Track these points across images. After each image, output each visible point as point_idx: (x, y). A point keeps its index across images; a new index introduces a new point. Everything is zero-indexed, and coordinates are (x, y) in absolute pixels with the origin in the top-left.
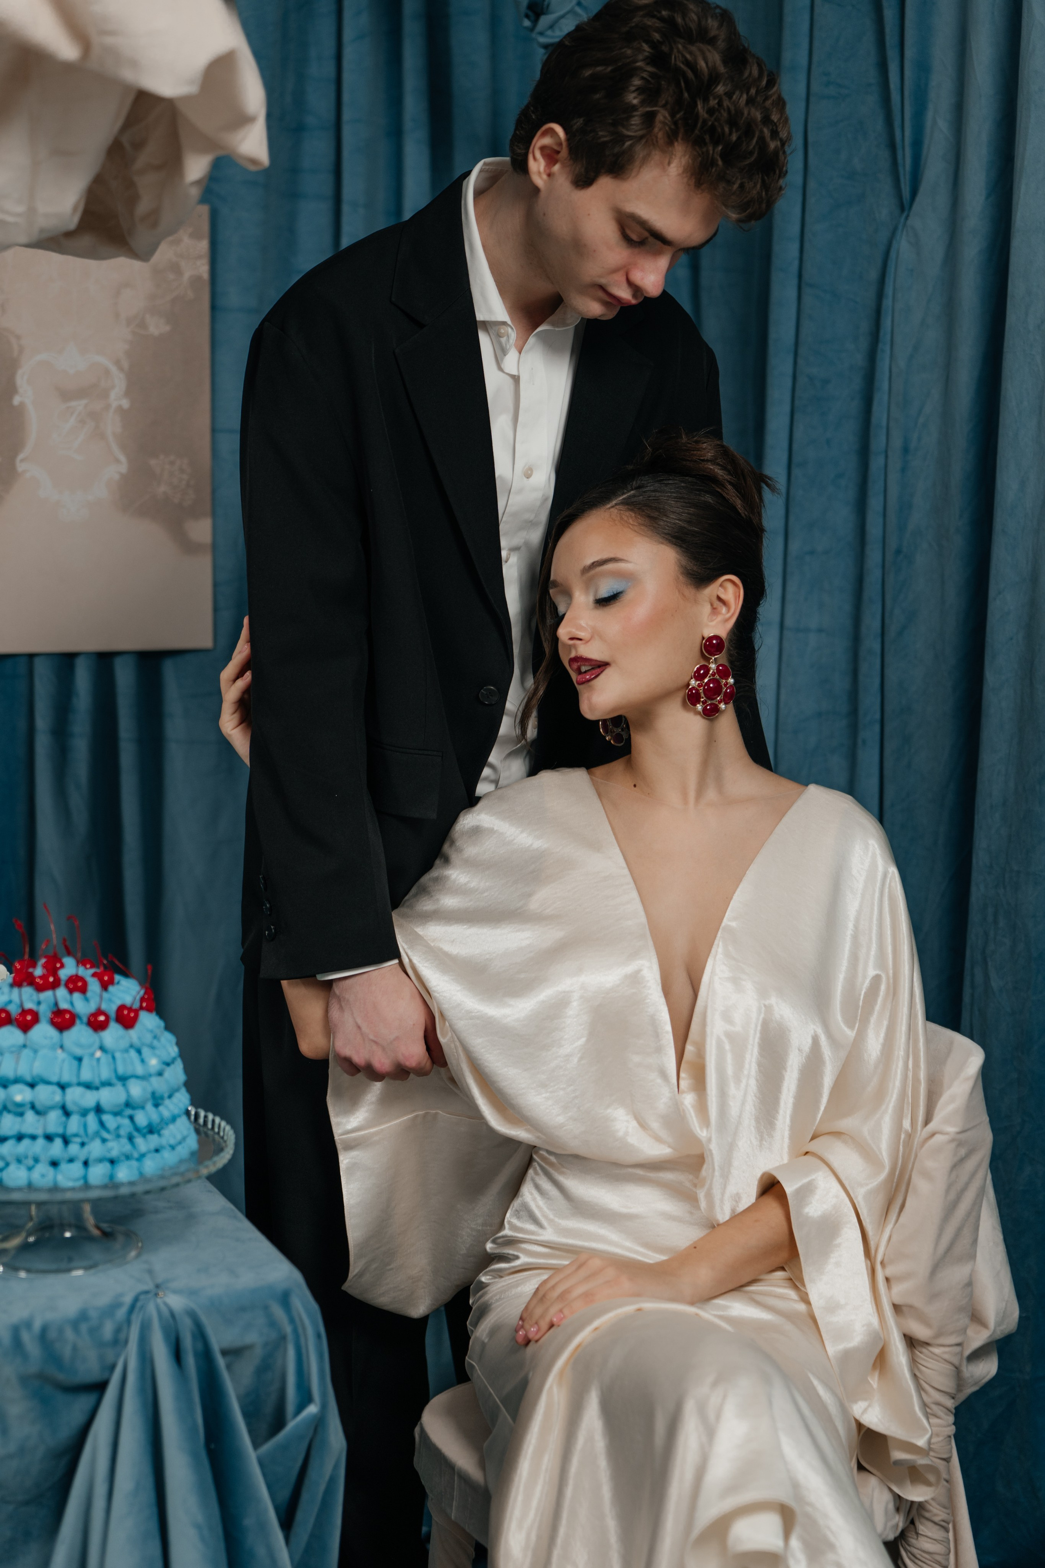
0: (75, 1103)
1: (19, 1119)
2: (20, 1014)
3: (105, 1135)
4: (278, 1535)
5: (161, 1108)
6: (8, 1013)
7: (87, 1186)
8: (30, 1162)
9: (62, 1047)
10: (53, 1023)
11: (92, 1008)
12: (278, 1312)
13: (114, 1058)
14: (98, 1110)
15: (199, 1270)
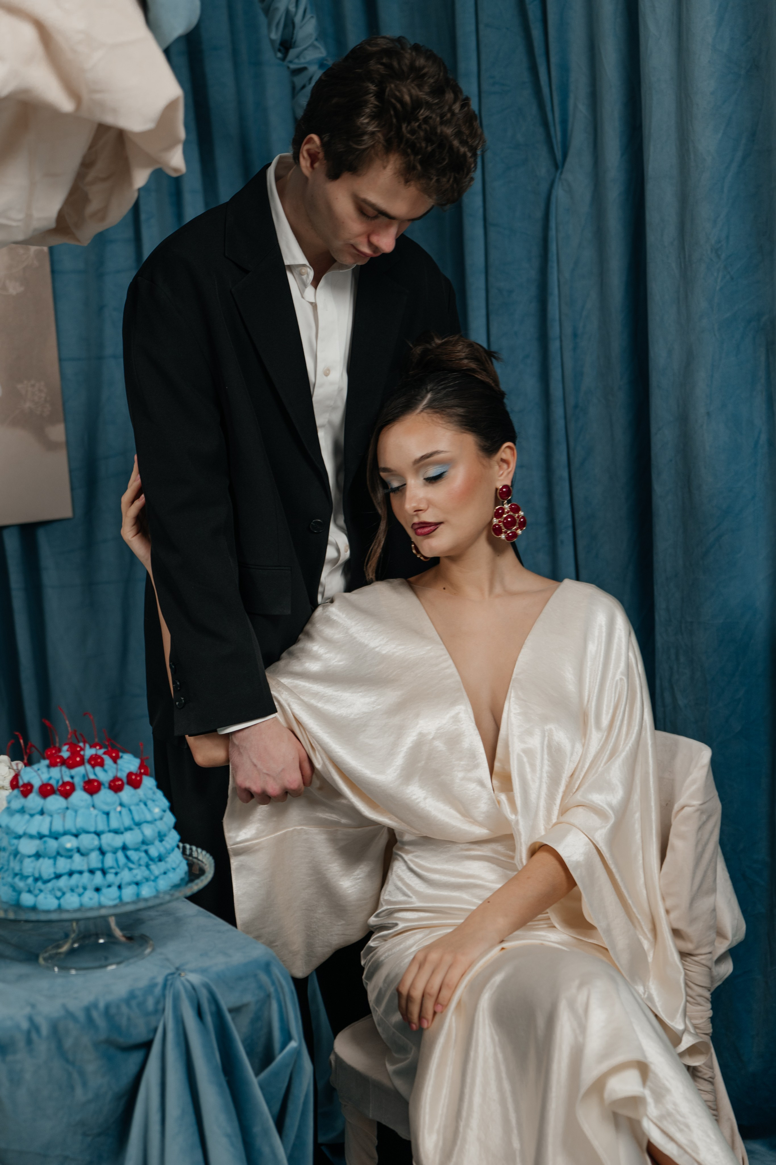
0: (109, 845)
1: (69, 861)
2: (61, 786)
3: (131, 865)
4: (275, 1135)
5: (164, 843)
6: (51, 786)
7: (123, 903)
8: (81, 890)
9: (93, 806)
10: (86, 790)
11: (110, 776)
12: (264, 978)
13: (130, 810)
14: (124, 848)
15: (202, 955)
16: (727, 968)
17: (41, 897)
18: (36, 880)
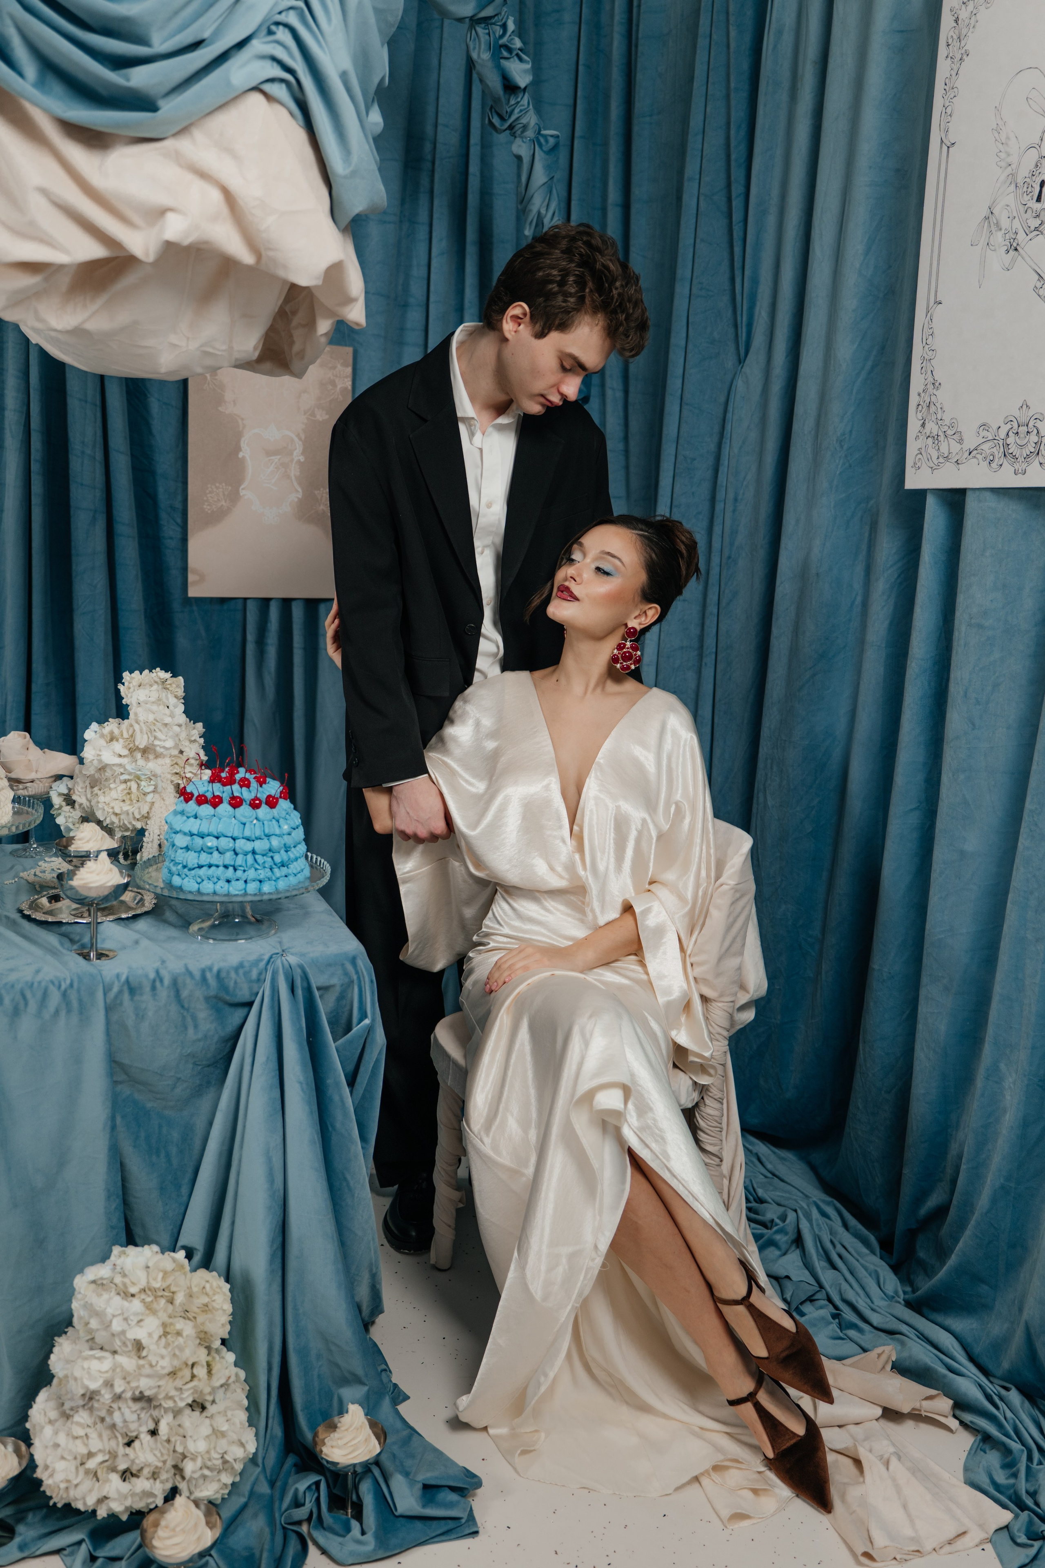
0: (241, 848)
1: (210, 856)
2: (213, 798)
3: (257, 866)
4: (346, 1090)
5: (290, 853)
6: (206, 797)
7: (246, 894)
8: (216, 880)
9: (235, 817)
10: (230, 804)
11: (253, 796)
12: (350, 967)
13: (263, 824)
14: (254, 852)
15: (307, 943)
16: (749, 1016)
17: (187, 879)
18: (185, 867)
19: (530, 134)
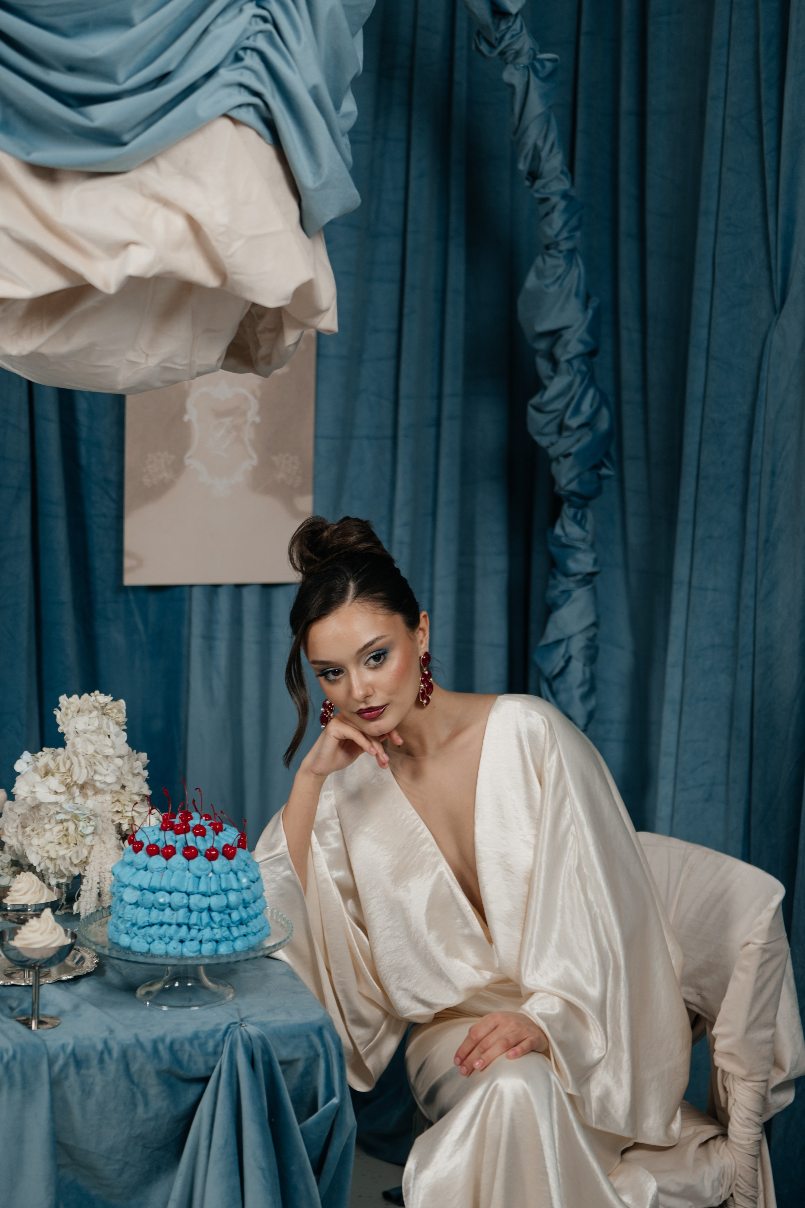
0: (195, 905)
1: (162, 913)
2: (165, 848)
3: (213, 925)
4: (313, 1178)
5: (248, 909)
6: (157, 847)
7: (201, 956)
8: (167, 940)
9: (188, 870)
10: (184, 855)
11: (209, 846)
12: (315, 1040)
13: (220, 877)
14: (209, 909)
15: (268, 1011)
16: (787, 1098)
17: (136, 939)
18: (134, 925)
19: (524, 60)
